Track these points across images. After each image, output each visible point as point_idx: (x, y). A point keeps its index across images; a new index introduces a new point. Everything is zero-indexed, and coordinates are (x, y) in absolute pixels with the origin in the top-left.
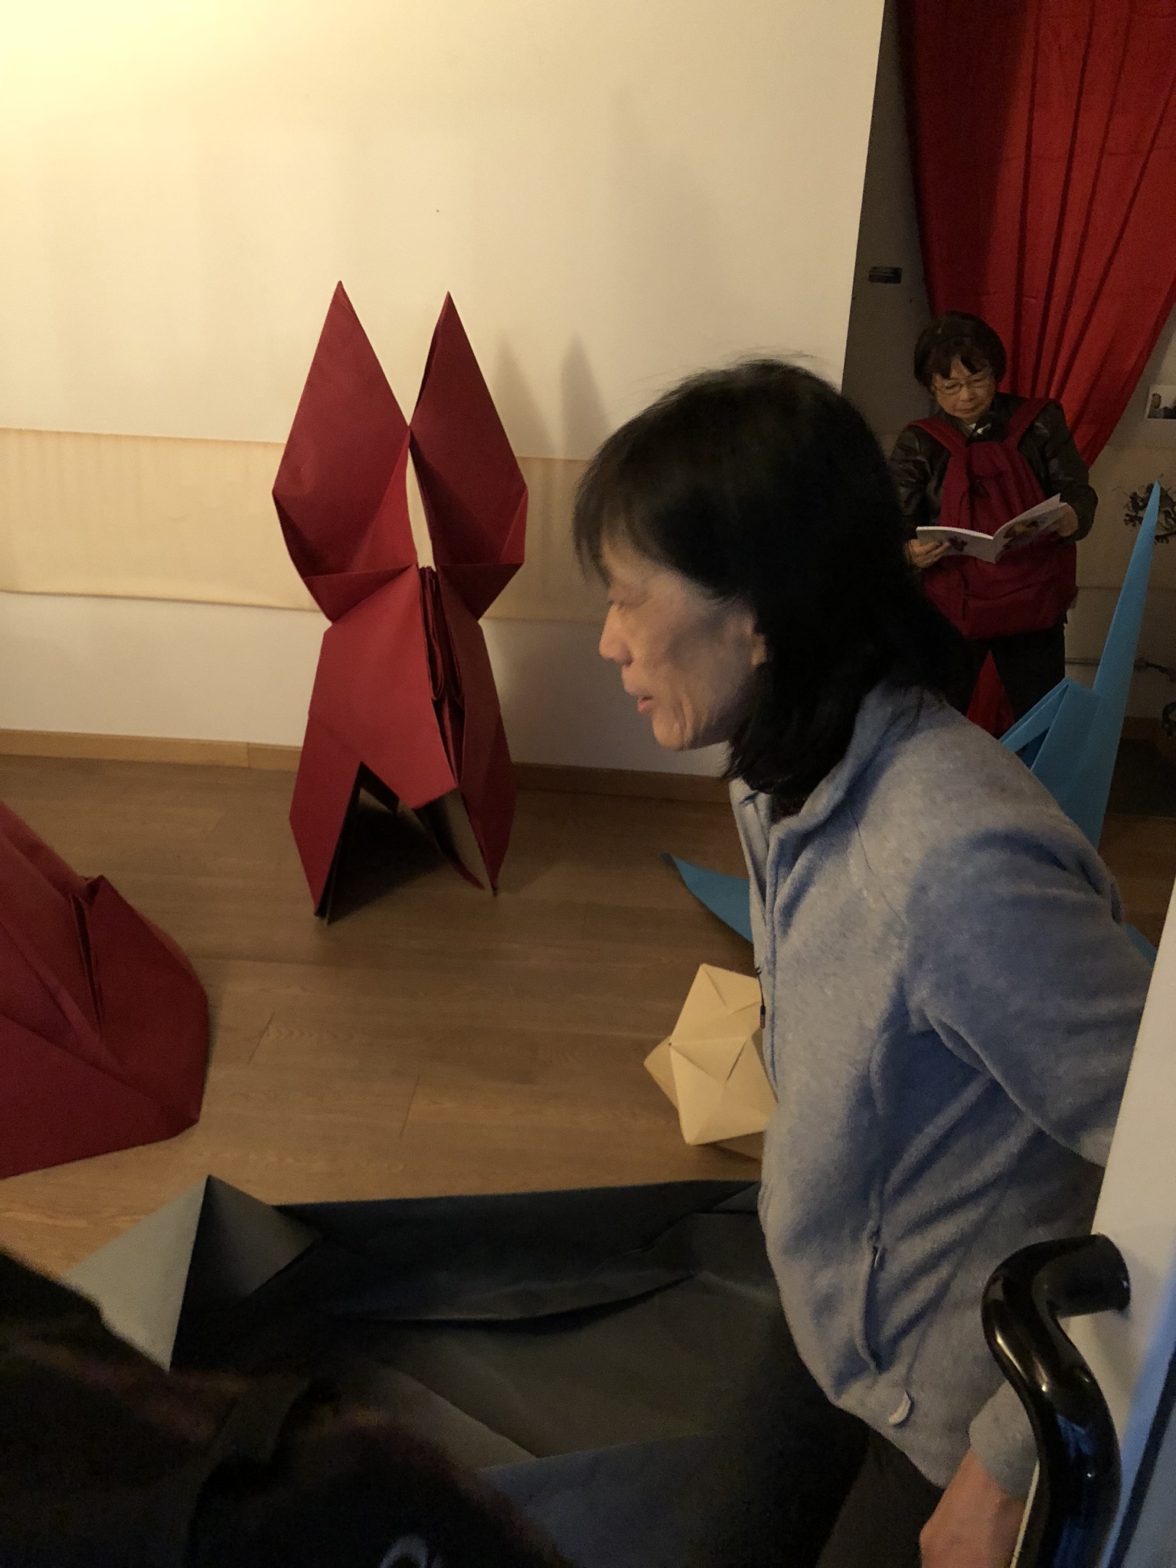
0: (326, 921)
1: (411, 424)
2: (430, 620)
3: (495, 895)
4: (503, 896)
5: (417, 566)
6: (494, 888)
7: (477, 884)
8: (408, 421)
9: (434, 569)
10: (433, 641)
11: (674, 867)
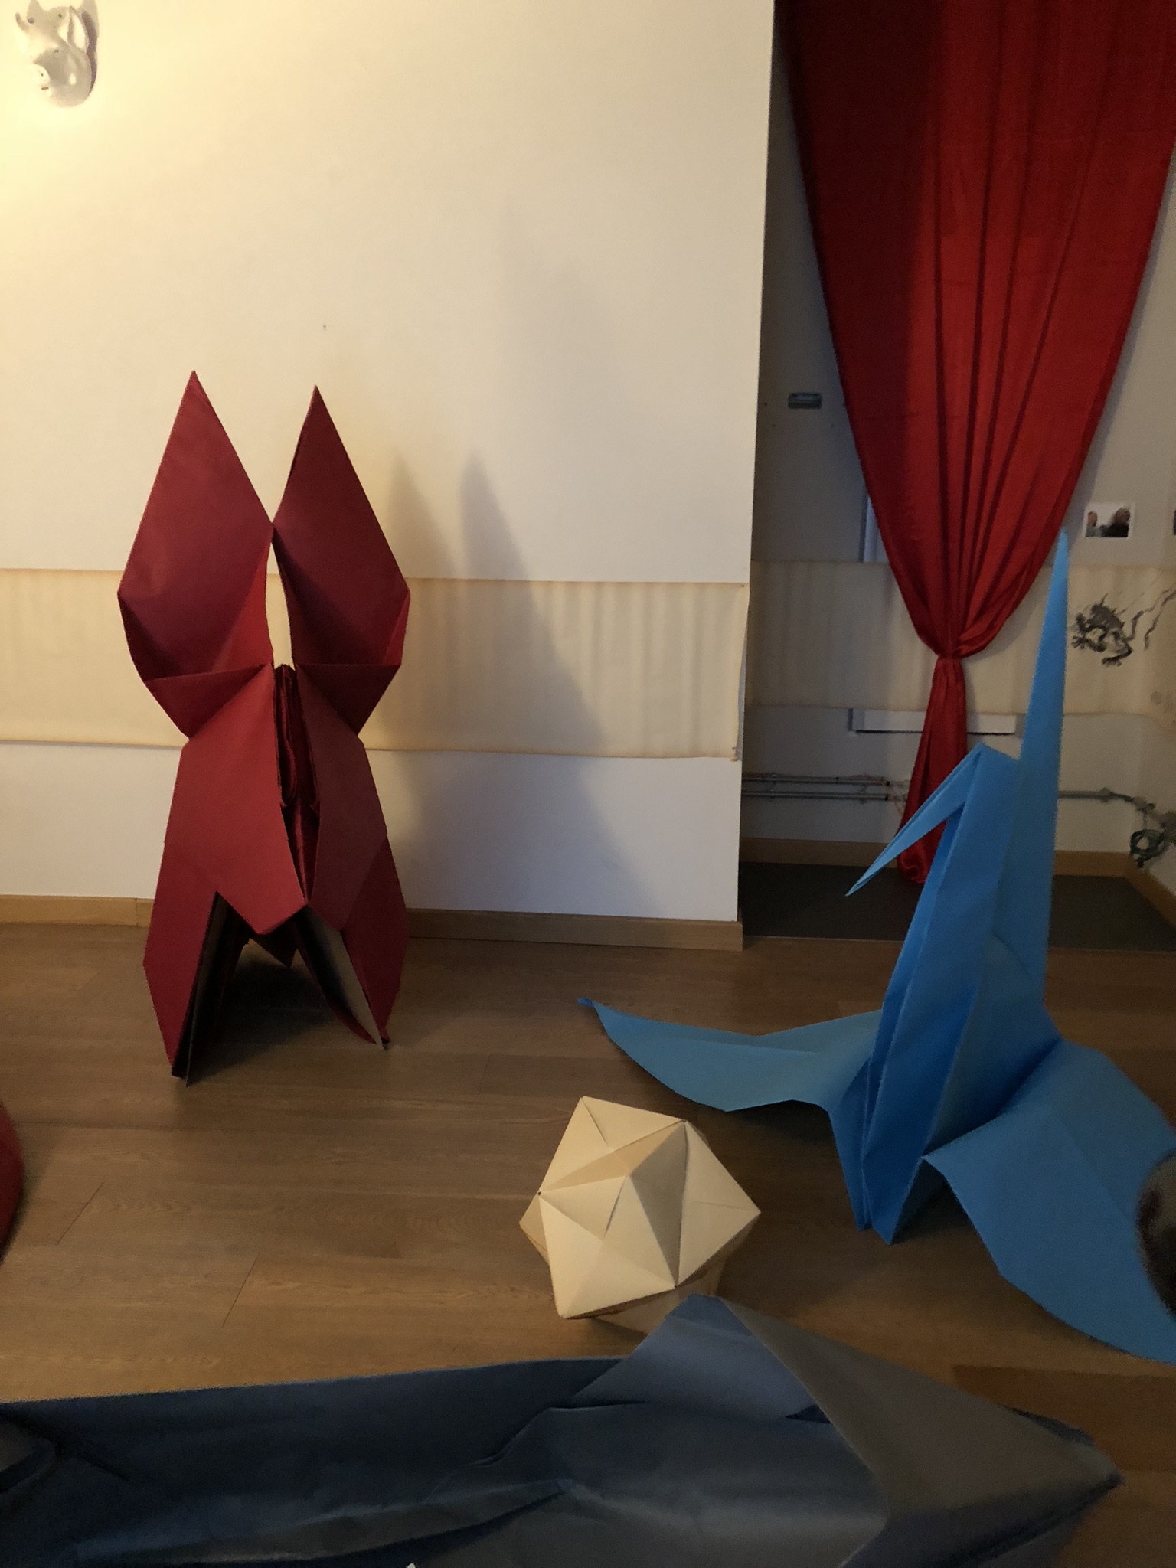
0: (185, 1083)
1: (275, 520)
2: (284, 720)
3: (386, 1049)
4: (396, 1050)
5: (273, 666)
6: (386, 1041)
7: (368, 1037)
8: (272, 515)
9: (293, 668)
10: (287, 742)
11: (593, 1013)
